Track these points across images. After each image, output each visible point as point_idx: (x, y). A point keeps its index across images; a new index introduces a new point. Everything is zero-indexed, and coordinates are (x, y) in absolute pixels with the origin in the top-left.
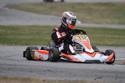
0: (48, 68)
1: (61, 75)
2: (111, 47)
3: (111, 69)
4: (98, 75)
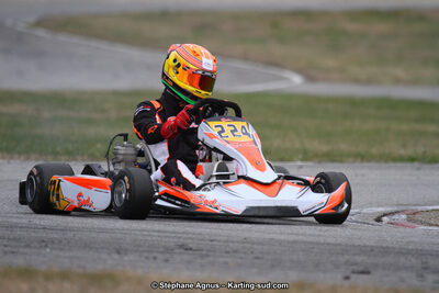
0: (182, 240)
1: (226, 263)
2: (409, 165)
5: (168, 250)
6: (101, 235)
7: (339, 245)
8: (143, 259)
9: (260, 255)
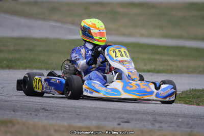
0: (43, 106)
1: (64, 117)
3: (145, 108)
4: (123, 118)
5: (37, 110)
6: (6, 103)
7: (116, 109)
9: (79, 113)
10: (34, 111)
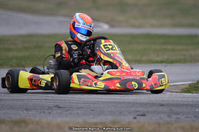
0: (56, 103)
1: (78, 113)
2: (161, 65)
4: (139, 111)
5: (50, 108)
6: (18, 102)
7: (130, 103)
8: (38, 113)
9: (93, 109)
10: (47, 109)
